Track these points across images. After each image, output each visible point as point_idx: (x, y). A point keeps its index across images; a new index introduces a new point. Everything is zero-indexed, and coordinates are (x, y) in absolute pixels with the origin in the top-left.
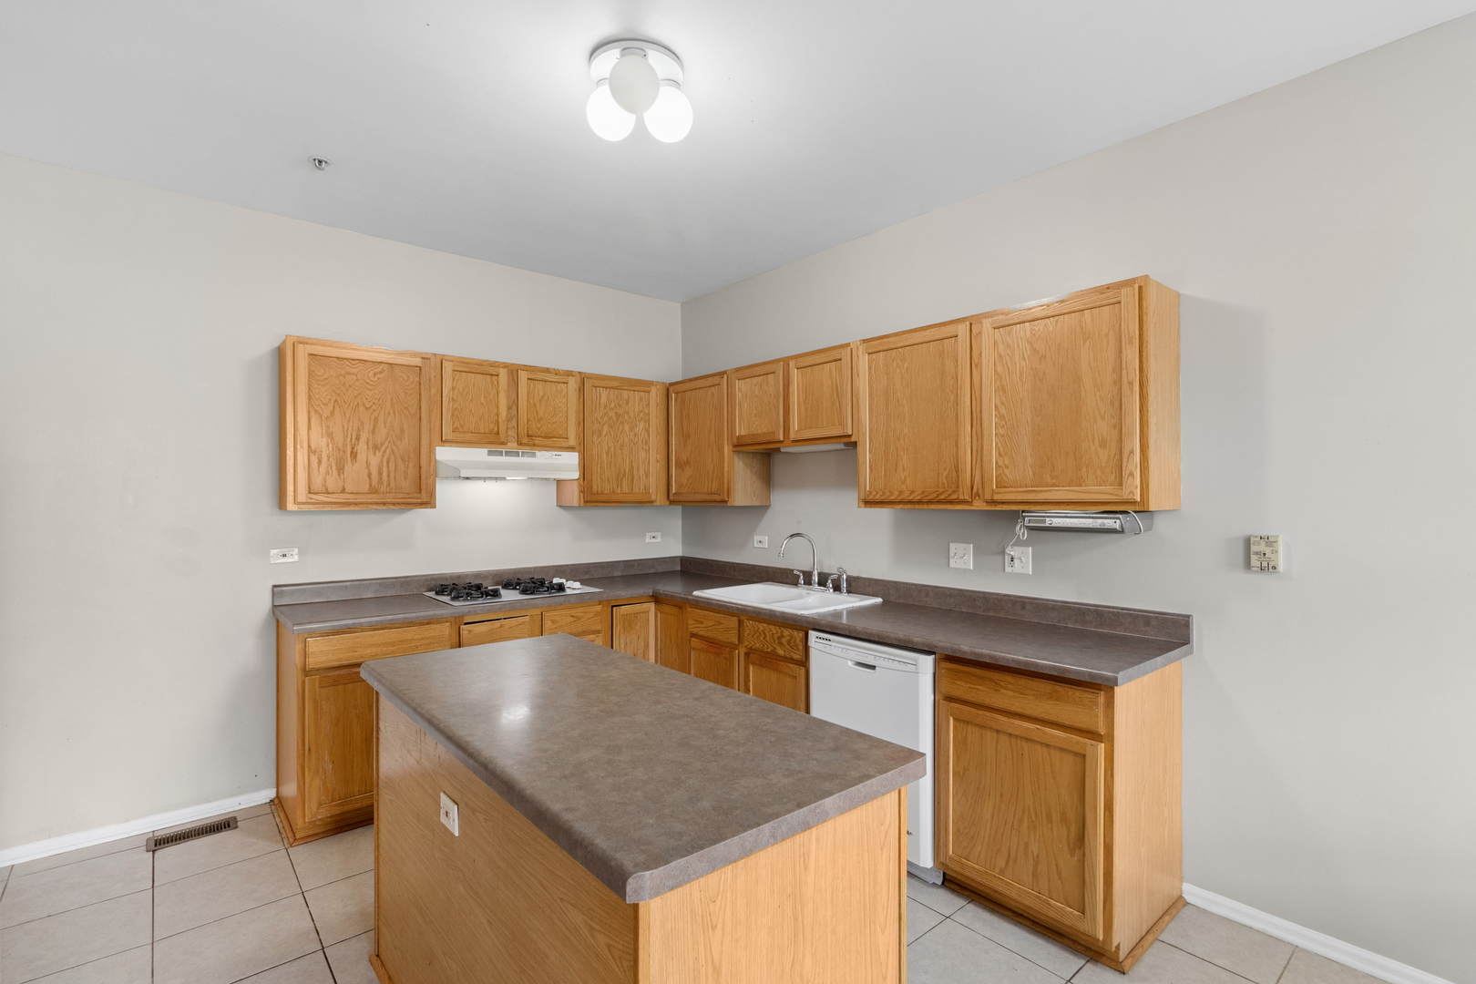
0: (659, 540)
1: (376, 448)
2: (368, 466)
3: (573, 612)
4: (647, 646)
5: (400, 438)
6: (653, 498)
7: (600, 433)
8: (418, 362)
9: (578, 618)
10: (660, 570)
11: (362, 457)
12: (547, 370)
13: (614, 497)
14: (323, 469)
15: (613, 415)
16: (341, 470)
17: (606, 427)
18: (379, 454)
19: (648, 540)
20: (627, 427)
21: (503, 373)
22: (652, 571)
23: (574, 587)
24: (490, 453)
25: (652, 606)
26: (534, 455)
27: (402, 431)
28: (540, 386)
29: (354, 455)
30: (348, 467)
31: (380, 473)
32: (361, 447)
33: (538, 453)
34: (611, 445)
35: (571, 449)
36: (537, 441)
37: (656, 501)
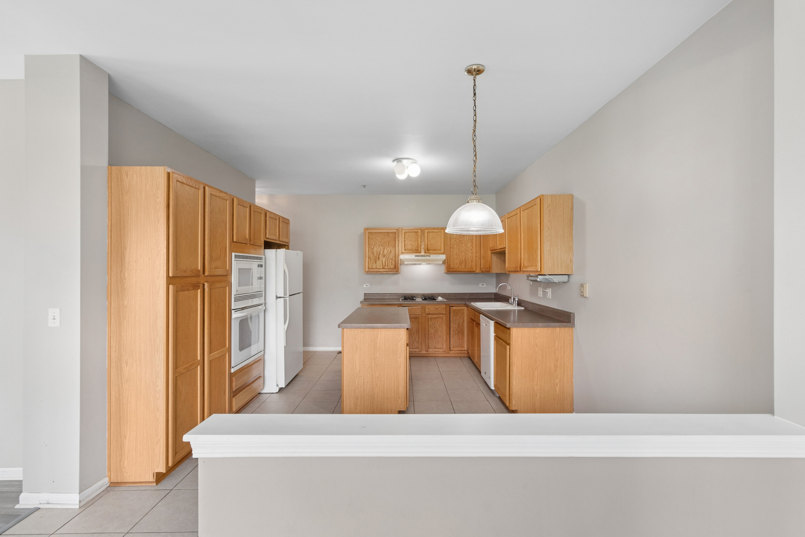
0: (485, 286)
1: (384, 256)
2: (382, 261)
3: (435, 306)
4: (464, 322)
5: (390, 253)
6: (474, 270)
7: (453, 248)
8: (395, 231)
9: (437, 309)
10: (484, 297)
11: (381, 259)
12: (434, 229)
13: (458, 270)
14: (371, 263)
15: (458, 241)
16: (376, 262)
17: (455, 246)
18: (385, 258)
19: (480, 286)
20: (464, 245)
21: (419, 231)
22: (481, 297)
23: (440, 298)
24: (416, 256)
25: (466, 308)
26: (430, 256)
27: (391, 251)
28: (432, 234)
29: (379, 258)
30: (377, 262)
31: (385, 263)
32: (381, 256)
33: (431, 256)
34: (458, 252)
35: (443, 253)
36: (431, 252)
37: (476, 271)
